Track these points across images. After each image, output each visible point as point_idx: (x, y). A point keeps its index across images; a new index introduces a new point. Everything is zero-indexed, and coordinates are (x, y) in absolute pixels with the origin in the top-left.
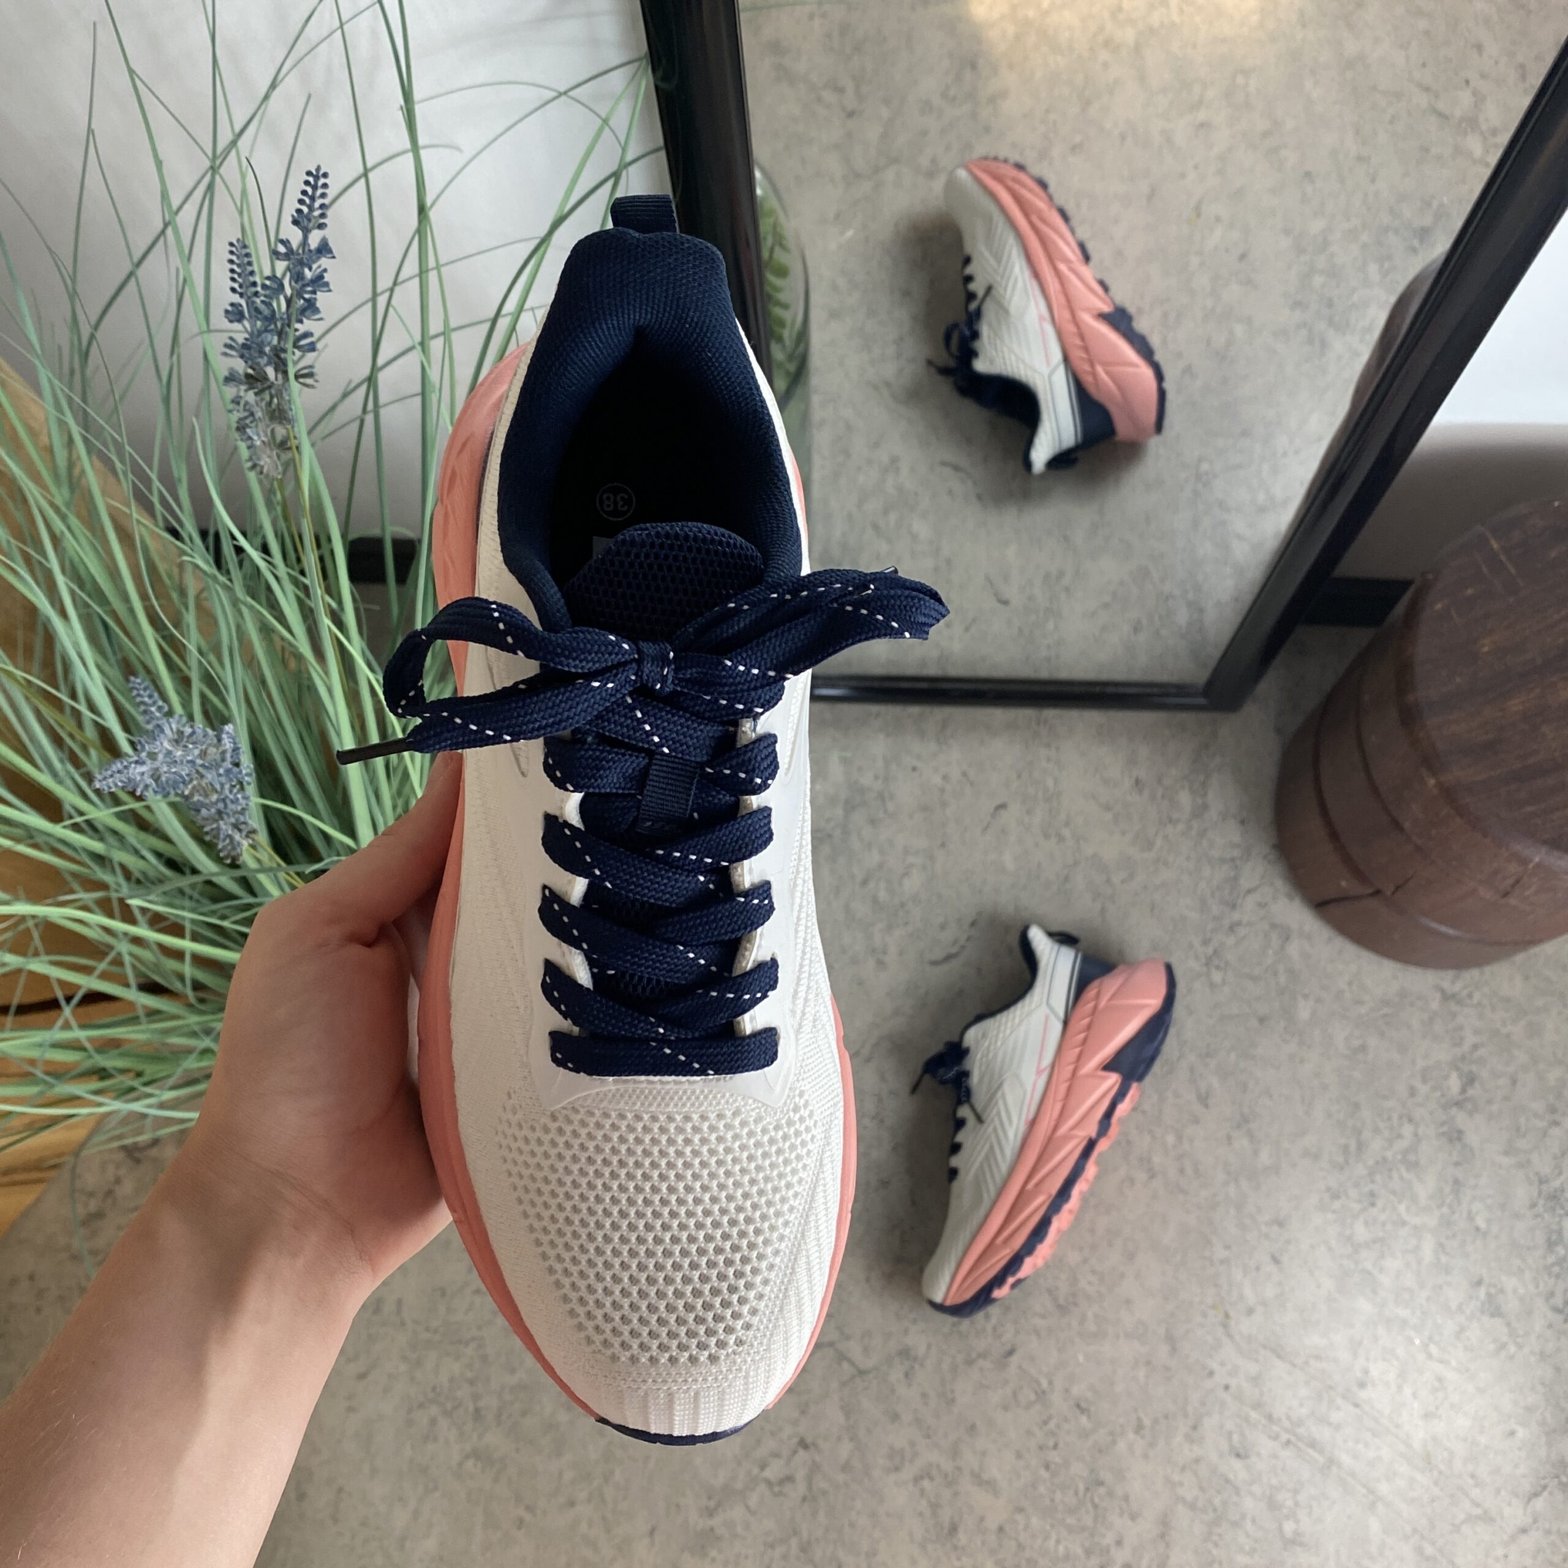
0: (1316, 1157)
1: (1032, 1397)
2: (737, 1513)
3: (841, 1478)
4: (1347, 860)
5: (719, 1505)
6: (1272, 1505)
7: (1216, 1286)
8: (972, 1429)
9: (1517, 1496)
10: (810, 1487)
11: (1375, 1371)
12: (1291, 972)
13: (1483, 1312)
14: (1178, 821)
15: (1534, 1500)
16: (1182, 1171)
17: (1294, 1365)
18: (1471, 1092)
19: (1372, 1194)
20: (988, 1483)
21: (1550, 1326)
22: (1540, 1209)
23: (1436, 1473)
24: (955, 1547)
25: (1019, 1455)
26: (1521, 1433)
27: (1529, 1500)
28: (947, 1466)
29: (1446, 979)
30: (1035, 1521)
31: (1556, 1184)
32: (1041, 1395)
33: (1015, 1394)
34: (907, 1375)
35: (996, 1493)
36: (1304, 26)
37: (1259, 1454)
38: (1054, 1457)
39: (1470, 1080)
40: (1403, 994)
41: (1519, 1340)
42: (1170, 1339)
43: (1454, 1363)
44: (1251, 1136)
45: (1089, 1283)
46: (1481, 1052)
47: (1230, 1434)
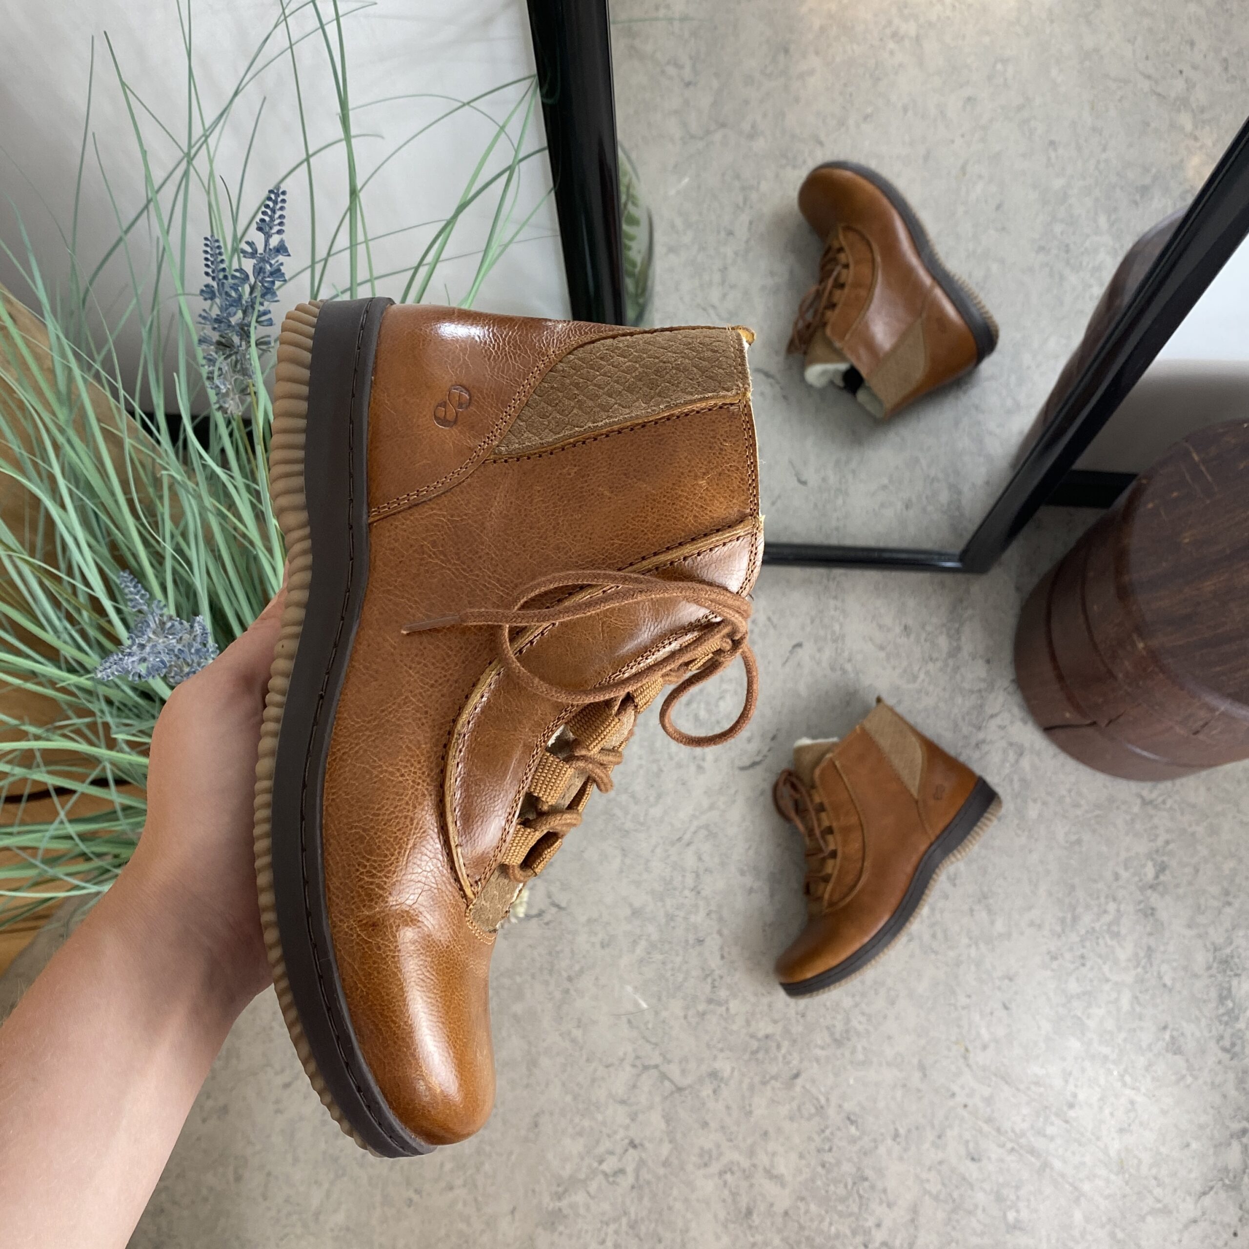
0: (1040, 927)
1: (813, 1111)
2: (579, 1197)
3: (661, 1171)
4: (1070, 698)
5: (566, 1191)
6: (999, 1198)
7: (959, 1026)
8: (766, 1134)
9: (1190, 1194)
10: (637, 1178)
11: (1081, 1097)
12: (1024, 781)
13: (1167, 1051)
14: (937, 660)
15: (1203, 1198)
16: (934, 936)
17: (1018, 1090)
18: (1162, 878)
19: (1083, 957)
20: (776, 1177)
21: (1220, 1062)
22: (1214, 971)
23: (1127, 1176)
24: (750, 1227)
25: (801, 1156)
26: (1194, 1145)
27: (1200, 1197)
28: (745, 1163)
29: (1145, 789)
30: (813, 1208)
31: (1228, 951)
32: (820, 1110)
33: (799, 1109)
34: (715, 1092)
35: (783, 1185)
36: (1052, 22)
37: (989, 1159)
38: (829, 1158)
39: (1162, 868)
40: (1111, 800)
41: (1194, 1073)
42: (922, 1067)
43: (1143, 1090)
44: (990, 911)
45: (860, 1023)
46: (1171, 846)
47: (967, 1142)
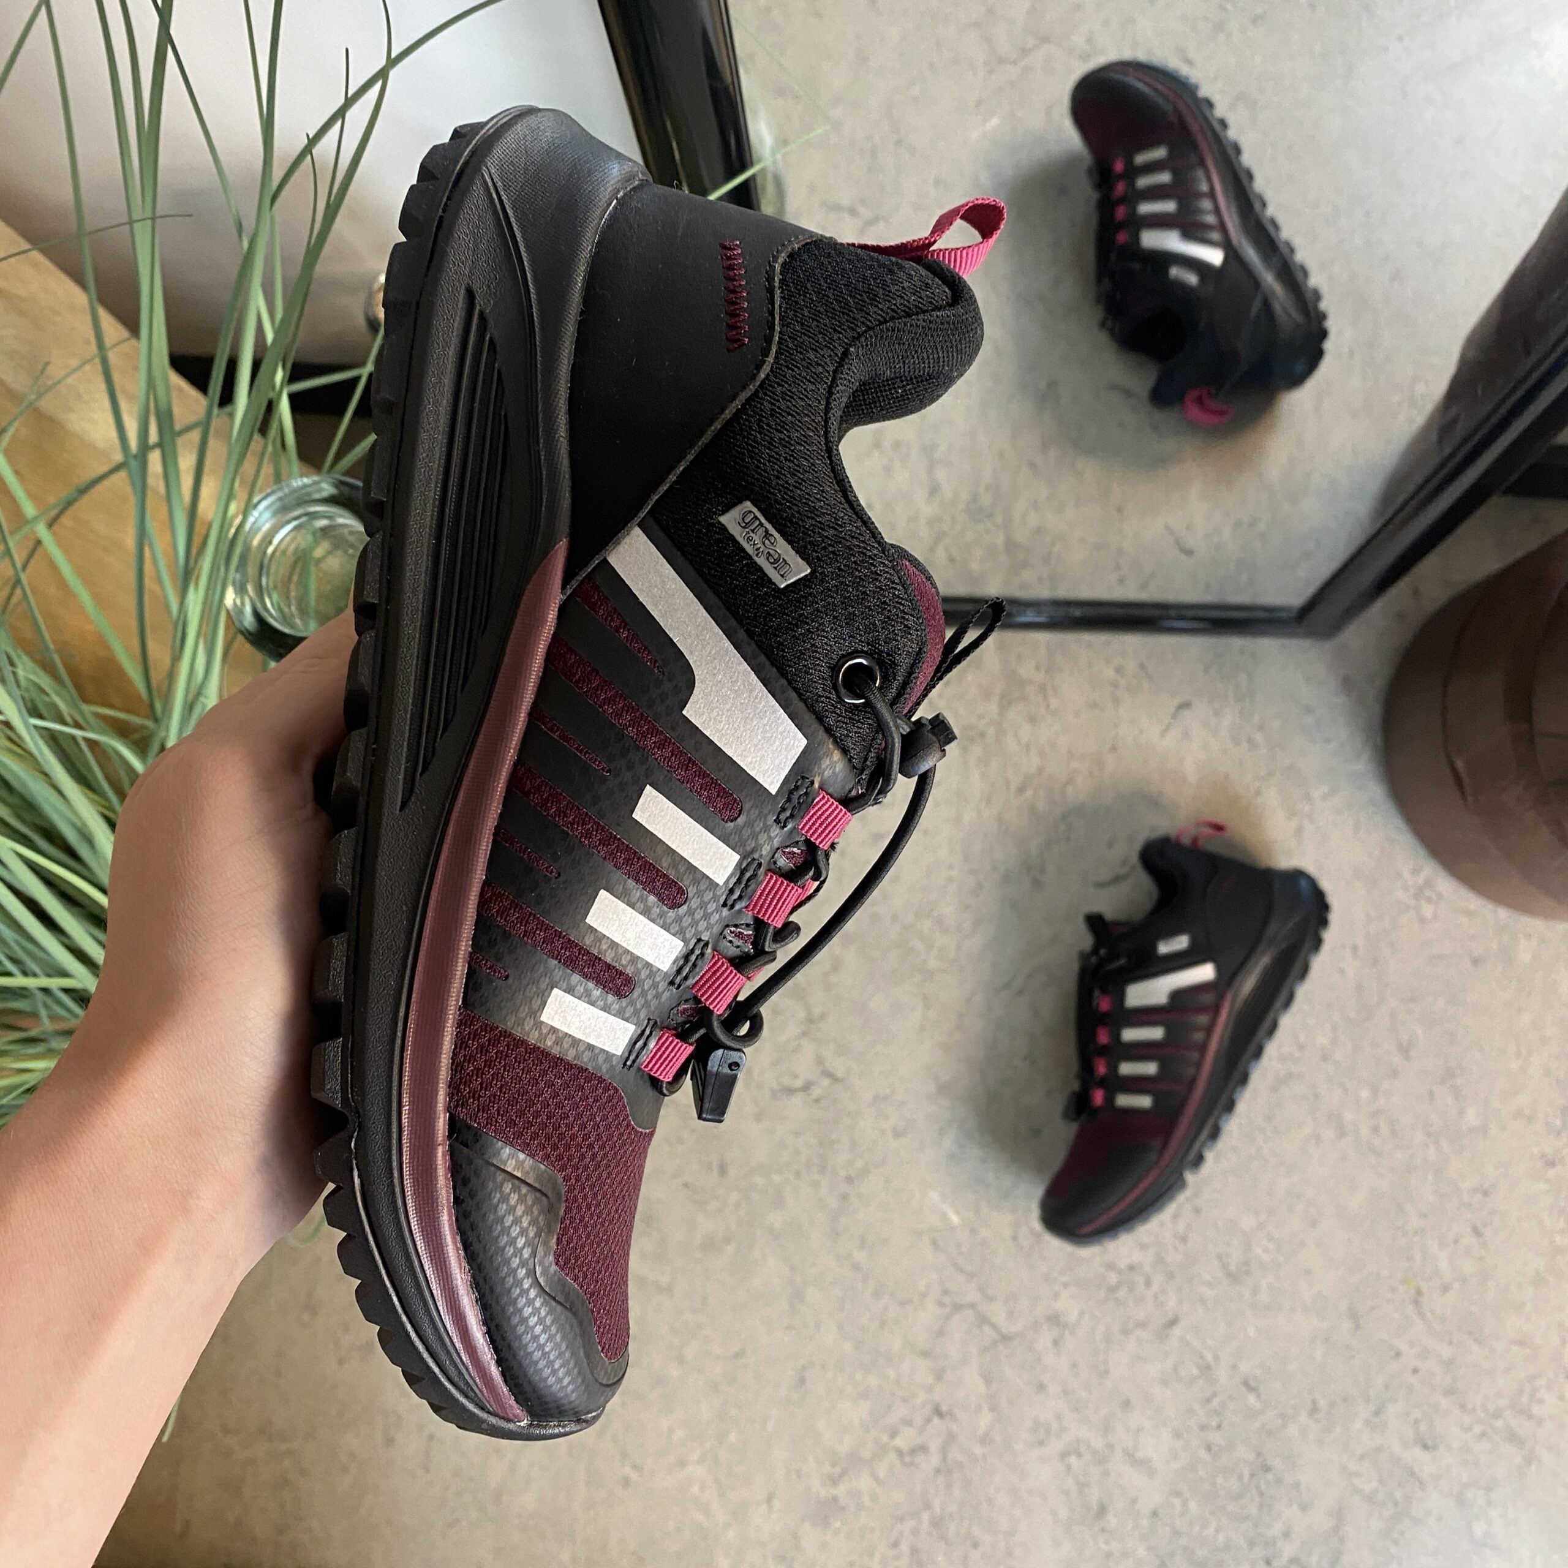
0: (1530, 1119)
1: (1195, 1371)
2: (864, 1482)
3: (978, 1450)
5: (844, 1473)
7: (1410, 1259)
8: (1126, 1404)
10: (944, 1459)
16: (1376, 1130)
17: (1492, 1350)
20: (1141, 1462)
24: (1103, 1530)
25: (1177, 1435)
28: (1098, 1443)
30: (1193, 1505)
32: (1206, 1369)
33: (1175, 1369)
34: (1056, 1343)
35: (1151, 1474)
37: (1449, 1446)
38: (1216, 1437)
42: (1353, 1315)
44: (1458, 1095)
45: (1266, 1251)
47: (1416, 1422)
